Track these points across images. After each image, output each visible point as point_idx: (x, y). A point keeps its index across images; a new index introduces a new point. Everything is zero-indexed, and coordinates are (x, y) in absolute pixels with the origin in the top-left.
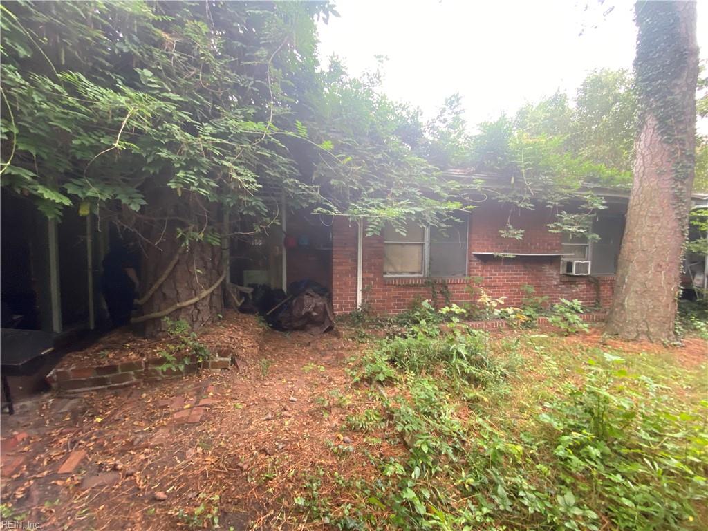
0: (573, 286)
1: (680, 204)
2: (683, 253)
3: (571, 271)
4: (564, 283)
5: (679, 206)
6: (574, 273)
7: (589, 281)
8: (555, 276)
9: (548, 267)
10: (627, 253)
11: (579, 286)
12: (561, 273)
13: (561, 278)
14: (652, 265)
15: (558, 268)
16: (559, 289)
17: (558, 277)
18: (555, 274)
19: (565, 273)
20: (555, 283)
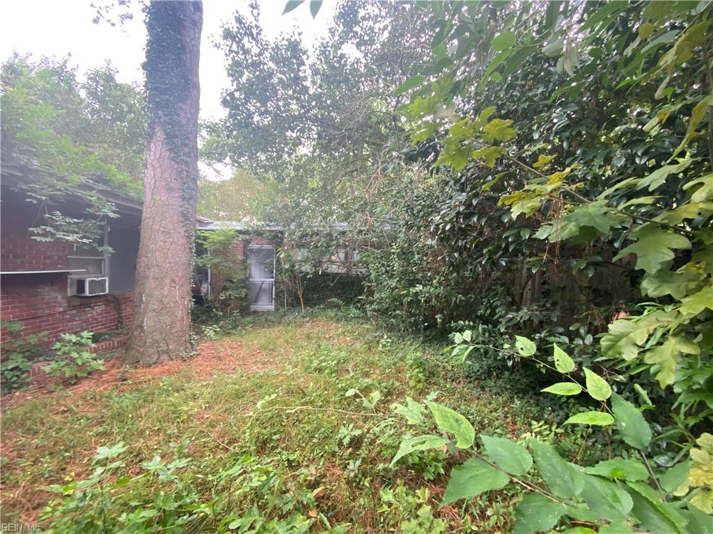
0: (87, 309)
1: (187, 222)
2: (192, 268)
3: (83, 291)
4: (74, 307)
5: (187, 224)
6: (87, 293)
7: (107, 301)
8: (59, 300)
9: (47, 289)
10: (143, 268)
11: (95, 308)
12: (69, 294)
13: (69, 302)
14: (167, 281)
15: (64, 289)
16: (68, 317)
17: (64, 301)
18: (60, 297)
19: (75, 294)
20: (61, 310)
